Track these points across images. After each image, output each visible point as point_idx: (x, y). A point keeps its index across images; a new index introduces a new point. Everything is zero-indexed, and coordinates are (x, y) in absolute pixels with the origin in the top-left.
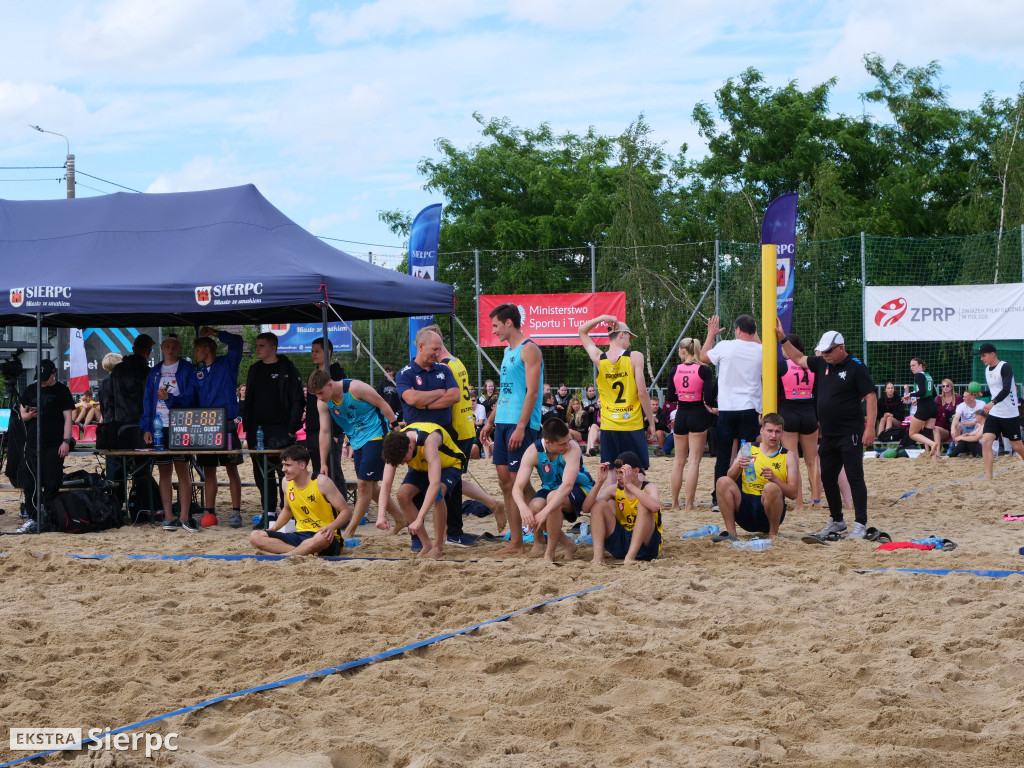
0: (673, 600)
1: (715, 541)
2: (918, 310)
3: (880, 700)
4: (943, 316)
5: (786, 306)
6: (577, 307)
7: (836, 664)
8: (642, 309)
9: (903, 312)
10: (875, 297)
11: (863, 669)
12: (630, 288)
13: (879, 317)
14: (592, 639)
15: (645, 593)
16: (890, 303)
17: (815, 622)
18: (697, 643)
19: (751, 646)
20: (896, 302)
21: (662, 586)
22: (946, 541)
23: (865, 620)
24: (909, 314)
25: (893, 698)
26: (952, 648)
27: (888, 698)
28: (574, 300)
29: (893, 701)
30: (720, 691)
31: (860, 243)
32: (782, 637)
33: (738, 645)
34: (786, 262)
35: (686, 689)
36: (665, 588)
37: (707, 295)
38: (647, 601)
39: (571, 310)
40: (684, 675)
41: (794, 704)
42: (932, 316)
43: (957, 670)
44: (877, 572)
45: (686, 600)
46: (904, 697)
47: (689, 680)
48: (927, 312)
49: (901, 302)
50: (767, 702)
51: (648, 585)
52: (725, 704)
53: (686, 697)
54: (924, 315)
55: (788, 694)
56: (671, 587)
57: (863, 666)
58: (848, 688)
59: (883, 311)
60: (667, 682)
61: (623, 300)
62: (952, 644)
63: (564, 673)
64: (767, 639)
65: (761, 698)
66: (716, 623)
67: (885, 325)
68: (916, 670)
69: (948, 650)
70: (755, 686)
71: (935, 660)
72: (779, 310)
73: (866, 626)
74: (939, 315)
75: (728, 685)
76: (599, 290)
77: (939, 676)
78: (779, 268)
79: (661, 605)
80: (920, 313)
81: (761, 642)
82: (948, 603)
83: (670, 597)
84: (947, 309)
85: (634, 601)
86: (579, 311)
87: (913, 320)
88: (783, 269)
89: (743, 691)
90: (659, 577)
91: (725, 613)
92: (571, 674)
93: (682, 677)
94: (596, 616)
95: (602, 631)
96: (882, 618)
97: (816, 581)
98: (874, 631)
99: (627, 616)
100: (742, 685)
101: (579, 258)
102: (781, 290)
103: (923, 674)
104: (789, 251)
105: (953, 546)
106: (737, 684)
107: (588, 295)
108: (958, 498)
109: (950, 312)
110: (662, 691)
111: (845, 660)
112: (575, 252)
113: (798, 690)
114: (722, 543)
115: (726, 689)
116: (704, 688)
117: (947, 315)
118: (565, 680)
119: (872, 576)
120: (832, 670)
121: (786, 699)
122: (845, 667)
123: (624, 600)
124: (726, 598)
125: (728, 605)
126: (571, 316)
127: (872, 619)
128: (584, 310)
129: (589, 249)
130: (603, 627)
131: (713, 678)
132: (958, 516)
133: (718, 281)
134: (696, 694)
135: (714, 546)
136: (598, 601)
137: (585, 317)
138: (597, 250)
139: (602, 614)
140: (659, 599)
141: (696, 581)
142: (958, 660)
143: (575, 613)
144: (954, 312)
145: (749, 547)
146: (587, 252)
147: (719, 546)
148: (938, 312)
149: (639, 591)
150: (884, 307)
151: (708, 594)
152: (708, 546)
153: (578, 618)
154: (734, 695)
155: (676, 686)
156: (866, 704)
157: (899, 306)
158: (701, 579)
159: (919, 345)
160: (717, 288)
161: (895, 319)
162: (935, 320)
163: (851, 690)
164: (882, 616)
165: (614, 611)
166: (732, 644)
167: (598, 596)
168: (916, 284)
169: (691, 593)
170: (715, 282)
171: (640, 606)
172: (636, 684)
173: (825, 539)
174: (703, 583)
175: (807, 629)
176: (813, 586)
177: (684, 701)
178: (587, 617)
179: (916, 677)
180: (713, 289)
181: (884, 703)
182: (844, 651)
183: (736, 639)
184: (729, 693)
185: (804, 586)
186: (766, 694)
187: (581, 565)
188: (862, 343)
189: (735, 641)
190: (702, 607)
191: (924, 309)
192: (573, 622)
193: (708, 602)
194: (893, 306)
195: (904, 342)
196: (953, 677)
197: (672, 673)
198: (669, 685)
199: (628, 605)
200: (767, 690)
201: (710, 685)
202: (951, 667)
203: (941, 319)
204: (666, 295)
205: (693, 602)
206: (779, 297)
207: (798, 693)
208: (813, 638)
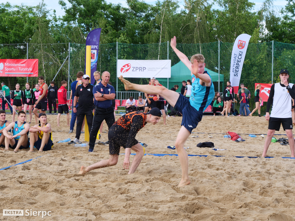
0: (56, 164)
1: (69, 144)
2: (134, 68)
3: (126, 199)
4: (142, 70)
5: (94, 66)
6: (21, 64)
7: (111, 186)
8: (43, 65)
9: (130, 68)
10: (121, 63)
11: (120, 188)
12: (40, 58)
13: (122, 69)
14: (28, 178)
15: (46, 162)
16: (125, 65)
17: (103, 172)
18: (64, 180)
19: (82, 180)
20: (127, 65)
21: (52, 160)
22: (144, 144)
23: (119, 171)
24: (131, 69)
25: (130, 198)
26: (148, 180)
27: (129, 198)
28: (21, 61)
29: (130, 199)
30: (73, 196)
31: (116, 45)
32: (92, 177)
33: (78, 180)
34: (95, 51)
35: (61, 196)
36: (53, 161)
37: (66, 61)
38: (46, 165)
39: (19, 65)
40: (60, 190)
41: (98, 201)
42: (139, 69)
43: (150, 188)
44: (122, 155)
45: (60, 165)
46: (134, 198)
47: (62, 192)
48: (137, 68)
49: (129, 65)
50: (89, 200)
51: (47, 159)
52: (74, 201)
53: (61, 199)
54: (136, 69)
55: (96, 197)
56: (55, 160)
57: (120, 187)
58: (115, 195)
59: (123, 68)
60: (55, 193)
61: (37, 62)
62: (148, 179)
63: (19, 191)
64: (87, 178)
65: (87, 199)
66: (70, 172)
67: (124, 72)
68: (137, 188)
69: (147, 181)
70: (85, 194)
71: (143, 185)
72: (91, 67)
73: (120, 173)
74: (141, 69)
75: (76, 194)
76: (29, 58)
77: (144, 190)
78: (93, 53)
79: (52, 166)
80: (135, 68)
81: (85, 179)
82: (146, 165)
83: (54, 163)
84: (143, 68)
85: (42, 165)
86: (22, 65)
87: (133, 71)
88: (94, 53)
89: (81, 196)
90: (51, 157)
91: (73, 169)
92: (22, 191)
93: (60, 192)
94: (30, 170)
95: (32, 175)
96: (125, 170)
97: (103, 158)
98: (122, 175)
99: (40, 170)
100: (80, 194)
101: (22, 47)
102: (93, 60)
103: (139, 190)
104: (97, 48)
105: (146, 146)
106: (79, 194)
107: (26, 60)
108: (147, 130)
109: (144, 68)
110: (53, 197)
111: (113, 185)
112: (20, 45)
113: (99, 196)
114: (71, 145)
115: (75, 196)
116: (67, 195)
117: (143, 69)
118: (20, 193)
119: (121, 156)
120: (110, 189)
121: (95, 199)
122: (114, 187)
123: (39, 165)
124: (73, 164)
125: (74, 166)
126: (20, 67)
127: (121, 171)
128: (24, 65)
129: (26, 45)
130: (32, 174)
131: (70, 192)
132: (147, 135)
133: (69, 56)
134: (65, 197)
135: (68, 146)
136: (30, 165)
137: (24, 67)
138: (28, 45)
139: (32, 170)
140: (51, 164)
141: (63, 158)
142: (150, 185)
143: (22, 169)
144: (146, 68)
145: (80, 146)
146: (25, 45)
147: (70, 146)
148: (141, 68)
149: (44, 161)
150: (123, 66)
151: (67, 162)
152: (67, 146)
153: (23, 171)
154: (78, 198)
155: (58, 195)
156: (121, 200)
157: (128, 66)
158: (65, 157)
159: (134, 79)
160: (69, 59)
161: (127, 70)
162: (140, 71)
163: (116, 195)
164: (125, 169)
165: (36, 169)
166: (76, 180)
167: (30, 164)
168: (134, 59)
169: (62, 162)
170: (68, 57)
171: (45, 167)
172: (44, 194)
173: (105, 143)
174: (65, 159)
175: (101, 174)
176: (102, 159)
177: (61, 200)
178: (27, 171)
179: (137, 191)
180: (68, 59)
181: (127, 200)
182: (113, 182)
183: (77, 178)
184: (76, 197)
185: (99, 159)
186: (88, 197)
187: (24, 152)
188: (116, 78)
189: (77, 179)
190: (66, 167)
191: (136, 67)
192: (22, 173)
193: (67, 165)
194: (126, 66)
195: (130, 78)
196: (149, 190)
197: (56, 190)
198: (56, 194)
199: (40, 166)
200: (89, 196)
201: (69, 195)
202: (148, 187)
203: (142, 71)
204: (52, 61)
205: (62, 165)
206: (92, 63)
207: (99, 197)
208: (103, 177)
